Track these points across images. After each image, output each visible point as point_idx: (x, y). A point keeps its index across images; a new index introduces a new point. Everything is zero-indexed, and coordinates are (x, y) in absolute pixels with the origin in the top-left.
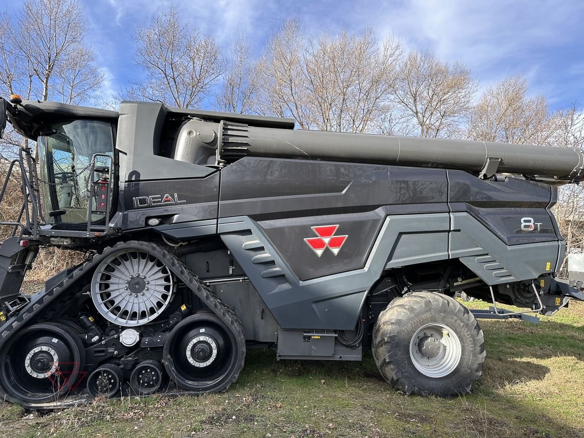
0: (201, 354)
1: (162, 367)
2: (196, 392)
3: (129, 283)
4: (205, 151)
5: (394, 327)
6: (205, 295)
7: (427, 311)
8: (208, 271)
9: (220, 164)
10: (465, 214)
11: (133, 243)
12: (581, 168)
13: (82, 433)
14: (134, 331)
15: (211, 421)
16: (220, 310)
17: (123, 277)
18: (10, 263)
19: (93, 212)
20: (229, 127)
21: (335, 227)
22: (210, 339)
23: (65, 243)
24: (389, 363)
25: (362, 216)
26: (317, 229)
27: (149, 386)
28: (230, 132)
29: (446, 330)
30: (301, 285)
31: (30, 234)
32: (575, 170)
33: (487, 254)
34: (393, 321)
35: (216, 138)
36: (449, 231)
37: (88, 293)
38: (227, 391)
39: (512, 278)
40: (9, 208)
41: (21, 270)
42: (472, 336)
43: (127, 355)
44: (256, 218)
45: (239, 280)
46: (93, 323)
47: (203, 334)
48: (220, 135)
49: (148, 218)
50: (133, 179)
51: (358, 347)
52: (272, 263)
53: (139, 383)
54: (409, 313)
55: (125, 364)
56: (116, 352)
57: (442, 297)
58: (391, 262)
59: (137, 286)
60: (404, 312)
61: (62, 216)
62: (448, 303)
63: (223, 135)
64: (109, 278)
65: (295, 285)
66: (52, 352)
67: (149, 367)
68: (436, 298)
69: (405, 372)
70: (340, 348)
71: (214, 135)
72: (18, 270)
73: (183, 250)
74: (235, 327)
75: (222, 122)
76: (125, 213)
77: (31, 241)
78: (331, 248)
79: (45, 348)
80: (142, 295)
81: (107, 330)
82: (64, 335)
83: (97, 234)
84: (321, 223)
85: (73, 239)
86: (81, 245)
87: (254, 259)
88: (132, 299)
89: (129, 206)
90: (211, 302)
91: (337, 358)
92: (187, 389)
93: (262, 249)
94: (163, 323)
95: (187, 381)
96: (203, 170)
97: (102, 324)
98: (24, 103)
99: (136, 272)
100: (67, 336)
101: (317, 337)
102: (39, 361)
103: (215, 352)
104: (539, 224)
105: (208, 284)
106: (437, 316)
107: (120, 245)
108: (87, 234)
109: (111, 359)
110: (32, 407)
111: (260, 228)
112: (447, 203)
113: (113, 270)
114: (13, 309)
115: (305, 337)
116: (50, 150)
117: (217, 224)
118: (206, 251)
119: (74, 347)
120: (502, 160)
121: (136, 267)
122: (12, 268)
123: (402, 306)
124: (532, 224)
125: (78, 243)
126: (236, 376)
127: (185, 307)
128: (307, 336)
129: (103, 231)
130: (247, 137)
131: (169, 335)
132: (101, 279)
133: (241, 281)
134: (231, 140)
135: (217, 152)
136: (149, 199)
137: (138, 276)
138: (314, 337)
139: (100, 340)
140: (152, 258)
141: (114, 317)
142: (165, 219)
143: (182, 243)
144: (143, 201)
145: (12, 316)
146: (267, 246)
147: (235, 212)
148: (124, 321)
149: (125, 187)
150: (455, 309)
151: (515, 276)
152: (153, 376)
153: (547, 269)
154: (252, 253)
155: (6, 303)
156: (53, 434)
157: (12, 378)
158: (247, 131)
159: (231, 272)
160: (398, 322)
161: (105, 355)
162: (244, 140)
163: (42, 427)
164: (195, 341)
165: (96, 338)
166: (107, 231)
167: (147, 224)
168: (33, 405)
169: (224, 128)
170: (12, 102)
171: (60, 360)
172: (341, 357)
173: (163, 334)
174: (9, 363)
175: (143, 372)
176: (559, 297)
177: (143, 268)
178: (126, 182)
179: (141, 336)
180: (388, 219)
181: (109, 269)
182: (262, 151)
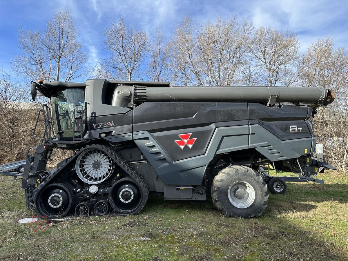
0: (126, 197)
1: (108, 203)
2: (124, 215)
3: (93, 164)
4: (126, 100)
5: (220, 183)
6: (127, 169)
7: (236, 175)
8: (131, 158)
9: (134, 106)
10: (257, 125)
11: (94, 146)
12: (324, 98)
13: (71, 229)
14: (95, 186)
15: (127, 225)
16: (134, 176)
17: (90, 161)
18: (40, 156)
19: (75, 132)
20: (137, 88)
21: (190, 135)
22: (130, 190)
23: (64, 147)
24: (217, 201)
25: (204, 128)
26: (181, 136)
27: (103, 212)
28: (137, 91)
29: (248, 185)
30: (173, 163)
31: (48, 143)
32: (320, 99)
33: (270, 146)
34: (219, 180)
35: (131, 94)
36: (249, 134)
37: (74, 169)
38: (139, 214)
39: (284, 157)
40: (43, 129)
41: (45, 159)
42: (261, 187)
43: (93, 198)
44: (151, 131)
45: (146, 162)
46: (77, 183)
47: (127, 187)
48: (132, 92)
49: (100, 134)
50: (93, 116)
51: (204, 194)
52: (159, 153)
53: (98, 210)
54: (227, 176)
55: (92, 202)
56: (88, 197)
57: (244, 168)
58: (219, 151)
59: (97, 165)
60: (225, 176)
61: (63, 134)
62: (248, 171)
63: (134, 92)
64: (84, 162)
65: (171, 164)
66: (60, 196)
67: (102, 203)
68: (241, 168)
69: (226, 205)
70: (195, 194)
71: (130, 93)
72: (44, 159)
73: (119, 148)
74: (141, 184)
75: (134, 86)
76: (90, 131)
77: (49, 146)
78: (188, 145)
79: (56, 194)
80: (99, 170)
81: (84, 186)
82: (64, 188)
83: (77, 142)
84: (183, 133)
85: (67, 145)
86: (71, 147)
87: (151, 152)
88: (95, 171)
89: (92, 128)
90: (130, 172)
91: (194, 199)
92: (120, 213)
93: (154, 146)
94: (109, 183)
95: (120, 210)
96: (125, 110)
97: (81, 184)
98: (44, 83)
99: (96, 159)
100: (66, 189)
101: (183, 189)
102: (54, 200)
103: (133, 196)
104: (300, 129)
105: (131, 164)
106: (242, 177)
107: (88, 146)
108: (73, 142)
109: (86, 200)
110: (52, 221)
111: (153, 136)
112: (248, 120)
113: (86, 158)
114: (43, 178)
115: (177, 189)
116: (56, 104)
117: (132, 135)
118: (130, 148)
119: (69, 194)
120: (278, 96)
121: (96, 157)
122: (41, 159)
123: (224, 173)
124: (296, 129)
125: (70, 146)
126: (143, 207)
127: (119, 175)
128: (178, 188)
129: (80, 140)
130: (145, 92)
131: (111, 188)
132: (80, 163)
133: (147, 162)
134: (138, 94)
135: (132, 100)
136: (101, 125)
137: (97, 161)
138: (182, 189)
139: (81, 191)
140: (103, 153)
141: (87, 180)
142: (108, 134)
143: (118, 145)
144: (98, 126)
145: (42, 181)
146: (157, 145)
147: (140, 129)
148: (91, 182)
149: (90, 120)
150: (251, 174)
151: (286, 156)
152: (104, 207)
153: (305, 153)
154: (149, 148)
155: (40, 174)
156: (59, 229)
157: (43, 208)
158: (146, 90)
159: (142, 158)
160: (222, 181)
161: (83, 198)
162: (144, 94)
163: (55, 227)
164: (123, 191)
165: (79, 190)
166: (82, 140)
167: (100, 137)
168: (52, 220)
169: (134, 89)
170: (39, 83)
171: (63, 200)
172: (195, 199)
173: (109, 187)
174: (42, 202)
175: (100, 205)
176: (317, 168)
177: (99, 157)
178: (90, 117)
179: (99, 189)
180: (217, 129)
181: (84, 158)
182: (153, 98)
